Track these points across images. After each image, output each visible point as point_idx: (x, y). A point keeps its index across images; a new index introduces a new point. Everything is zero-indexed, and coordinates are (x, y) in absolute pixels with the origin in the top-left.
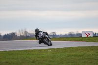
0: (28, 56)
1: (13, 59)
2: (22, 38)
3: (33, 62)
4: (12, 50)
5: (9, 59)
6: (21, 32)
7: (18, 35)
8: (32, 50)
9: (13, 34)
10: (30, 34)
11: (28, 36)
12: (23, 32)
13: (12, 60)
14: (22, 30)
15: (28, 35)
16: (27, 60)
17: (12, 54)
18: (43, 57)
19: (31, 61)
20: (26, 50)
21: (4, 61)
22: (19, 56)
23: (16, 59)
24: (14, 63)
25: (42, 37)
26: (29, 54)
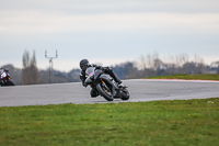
0: (162, 114)
1: (129, 120)
2: (148, 74)
3: (174, 128)
5: (120, 121)
6: (147, 61)
7: (140, 66)
8: (172, 102)
9: (129, 65)
10: (166, 65)
11: (163, 70)
12: (152, 62)
13: (127, 125)
14: (149, 56)
15: (161, 67)
16: (160, 124)
17: (127, 110)
18: (196, 117)
19: (169, 125)
20: (159, 102)
21: (107, 126)
22: (142, 114)
23: (135, 121)
24: (130, 131)
25: (92, 79)
26: (164, 109)
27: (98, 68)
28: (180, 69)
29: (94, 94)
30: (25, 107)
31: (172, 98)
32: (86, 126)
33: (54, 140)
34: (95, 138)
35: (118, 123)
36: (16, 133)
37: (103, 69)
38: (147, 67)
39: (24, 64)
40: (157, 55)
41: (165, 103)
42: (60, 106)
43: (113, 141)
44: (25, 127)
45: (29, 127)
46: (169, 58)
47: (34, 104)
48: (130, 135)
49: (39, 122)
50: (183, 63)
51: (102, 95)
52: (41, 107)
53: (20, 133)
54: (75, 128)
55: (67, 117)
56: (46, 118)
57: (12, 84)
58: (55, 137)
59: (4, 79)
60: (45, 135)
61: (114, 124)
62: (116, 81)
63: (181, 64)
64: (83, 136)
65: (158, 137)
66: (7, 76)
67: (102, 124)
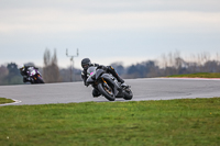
0: (183, 112)
1: (150, 119)
2: (169, 72)
3: (196, 126)
4: (147, 99)
5: (142, 119)
6: (168, 59)
7: (161, 64)
8: (194, 101)
9: (151, 63)
10: (188, 64)
11: (184, 69)
12: (174, 61)
13: (149, 123)
15: (183, 66)
16: (182, 123)
17: (149, 109)
18: (217, 115)
19: (191, 123)
20: (180, 101)
21: (129, 124)
22: (164, 113)
23: (157, 120)
24: (152, 129)
25: (93, 78)
26: (186, 108)
27: (100, 67)
28: (201, 67)
29: (96, 94)
30: (46, 105)
31: (194, 96)
32: (107, 124)
33: (75, 138)
34: (117, 136)
35: (140, 122)
36: (37, 131)
37: (105, 68)
38: (169, 65)
39: (45, 63)
40: (178, 53)
41: (187, 101)
42: (81, 104)
43: (134, 139)
44: (46, 125)
45: (49, 125)
46: (191, 56)
47: (55, 103)
48: (152, 133)
49: (60, 121)
50: (205, 61)
51: (104, 95)
52: (62, 105)
53: (41, 131)
54: (96, 126)
55: (88, 116)
56: (67, 116)
57: (42, 82)
58: (76, 135)
59: (33, 76)
60: (67, 133)
61: (136, 122)
62: (119, 81)
63: (203, 63)
64: (104, 134)
65: (180, 135)
66: (37, 74)
67: (124, 123)
